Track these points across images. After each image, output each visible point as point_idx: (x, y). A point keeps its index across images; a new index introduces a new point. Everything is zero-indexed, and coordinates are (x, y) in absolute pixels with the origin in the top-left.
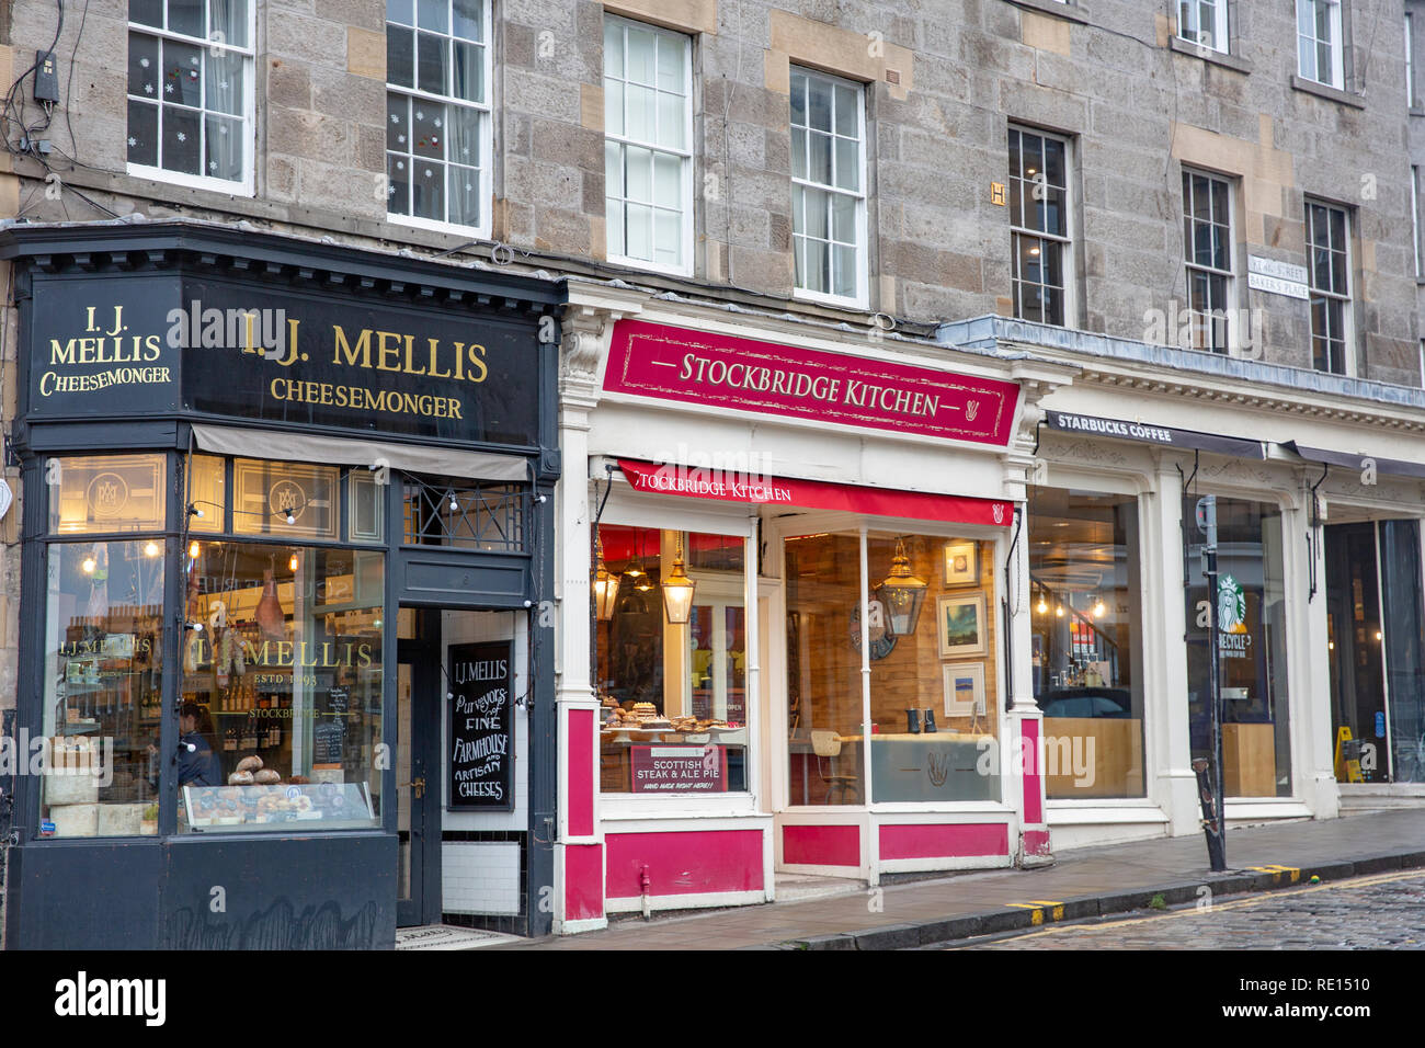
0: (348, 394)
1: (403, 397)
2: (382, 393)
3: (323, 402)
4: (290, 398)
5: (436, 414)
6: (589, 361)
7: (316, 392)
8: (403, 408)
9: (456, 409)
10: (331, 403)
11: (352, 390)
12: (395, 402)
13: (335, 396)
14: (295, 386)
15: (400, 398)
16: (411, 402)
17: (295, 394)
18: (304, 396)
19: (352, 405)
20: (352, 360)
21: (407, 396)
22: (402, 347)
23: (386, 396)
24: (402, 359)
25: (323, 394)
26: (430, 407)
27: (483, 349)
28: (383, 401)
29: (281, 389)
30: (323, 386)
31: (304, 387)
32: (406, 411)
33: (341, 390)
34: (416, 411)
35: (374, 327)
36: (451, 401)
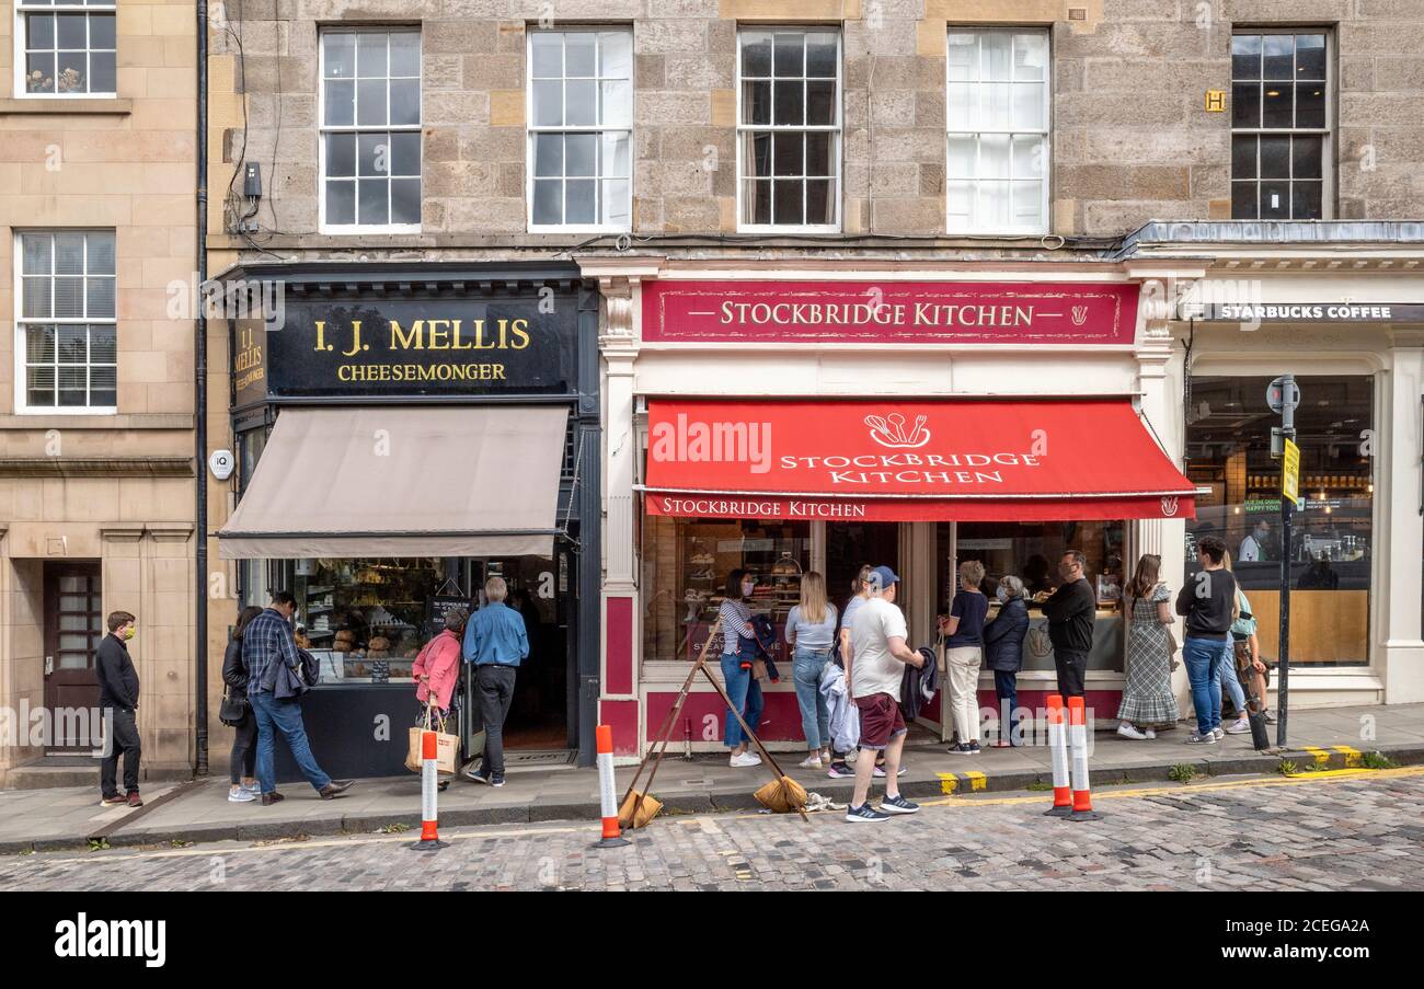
0: (403, 371)
1: (452, 368)
2: (433, 367)
3: (382, 378)
4: (354, 378)
5: (482, 377)
6: (626, 321)
7: (376, 372)
8: (452, 376)
9: (500, 372)
10: (389, 378)
11: (406, 367)
12: (444, 372)
13: (392, 373)
14: (358, 369)
15: (449, 368)
16: (458, 371)
17: (358, 376)
18: (366, 376)
19: (407, 378)
20: (406, 345)
21: (455, 367)
22: (451, 329)
23: (436, 369)
24: (451, 337)
25: (382, 373)
26: (476, 372)
27: (526, 323)
28: (434, 372)
29: (347, 373)
30: (382, 367)
31: (366, 370)
32: (454, 378)
33: (397, 369)
34: (463, 377)
35: (425, 318)
36: (495, 366)
